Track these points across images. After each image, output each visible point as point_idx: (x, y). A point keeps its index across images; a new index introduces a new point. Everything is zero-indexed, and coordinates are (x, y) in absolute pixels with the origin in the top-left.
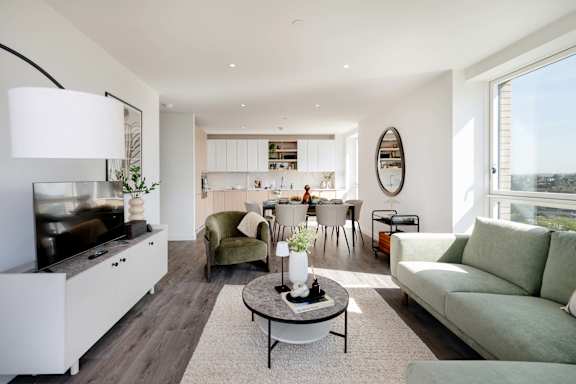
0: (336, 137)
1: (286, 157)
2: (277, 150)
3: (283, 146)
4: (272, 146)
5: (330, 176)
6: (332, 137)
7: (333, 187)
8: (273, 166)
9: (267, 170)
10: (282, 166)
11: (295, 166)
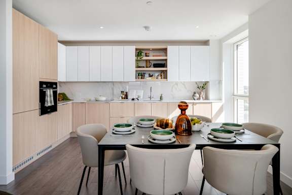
0: (211, 43)
1: (155, 66)
2: (145, 58)
3: (151, 54)
4: (139, 53)
5: (203, 87)
6: (206, 43)
7: (207, 98)
8: (140, 75)
9: (135, 80)
10: (150, 76)
11: (164, 75)
